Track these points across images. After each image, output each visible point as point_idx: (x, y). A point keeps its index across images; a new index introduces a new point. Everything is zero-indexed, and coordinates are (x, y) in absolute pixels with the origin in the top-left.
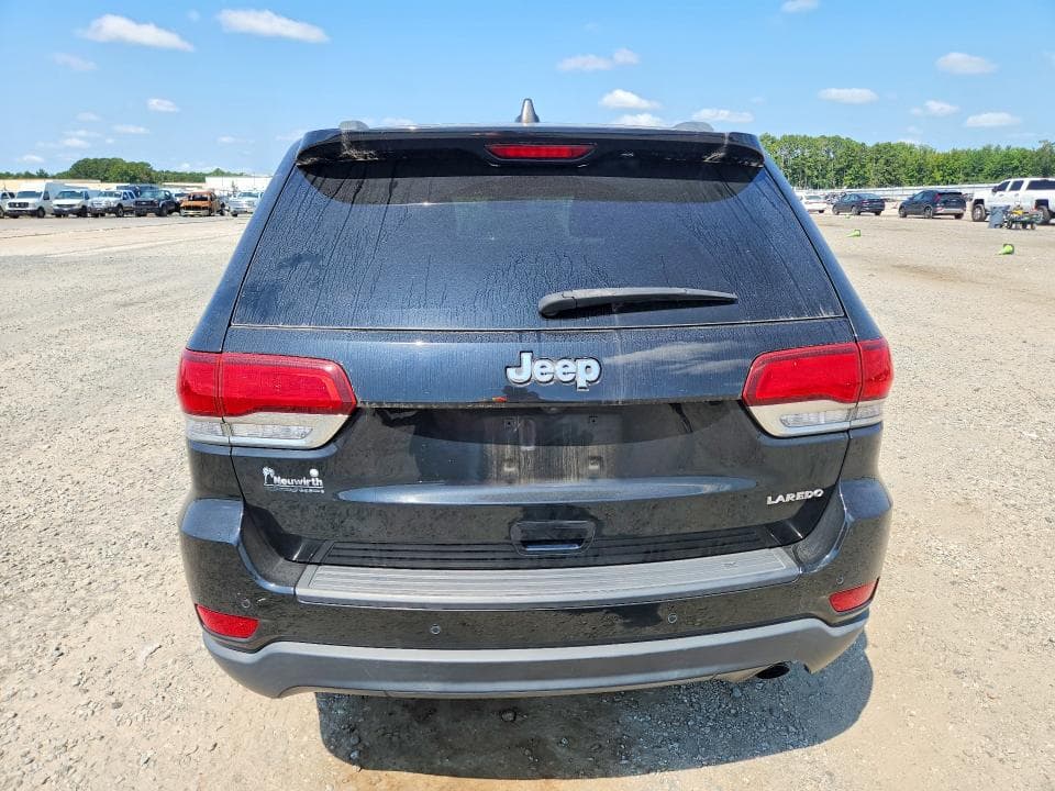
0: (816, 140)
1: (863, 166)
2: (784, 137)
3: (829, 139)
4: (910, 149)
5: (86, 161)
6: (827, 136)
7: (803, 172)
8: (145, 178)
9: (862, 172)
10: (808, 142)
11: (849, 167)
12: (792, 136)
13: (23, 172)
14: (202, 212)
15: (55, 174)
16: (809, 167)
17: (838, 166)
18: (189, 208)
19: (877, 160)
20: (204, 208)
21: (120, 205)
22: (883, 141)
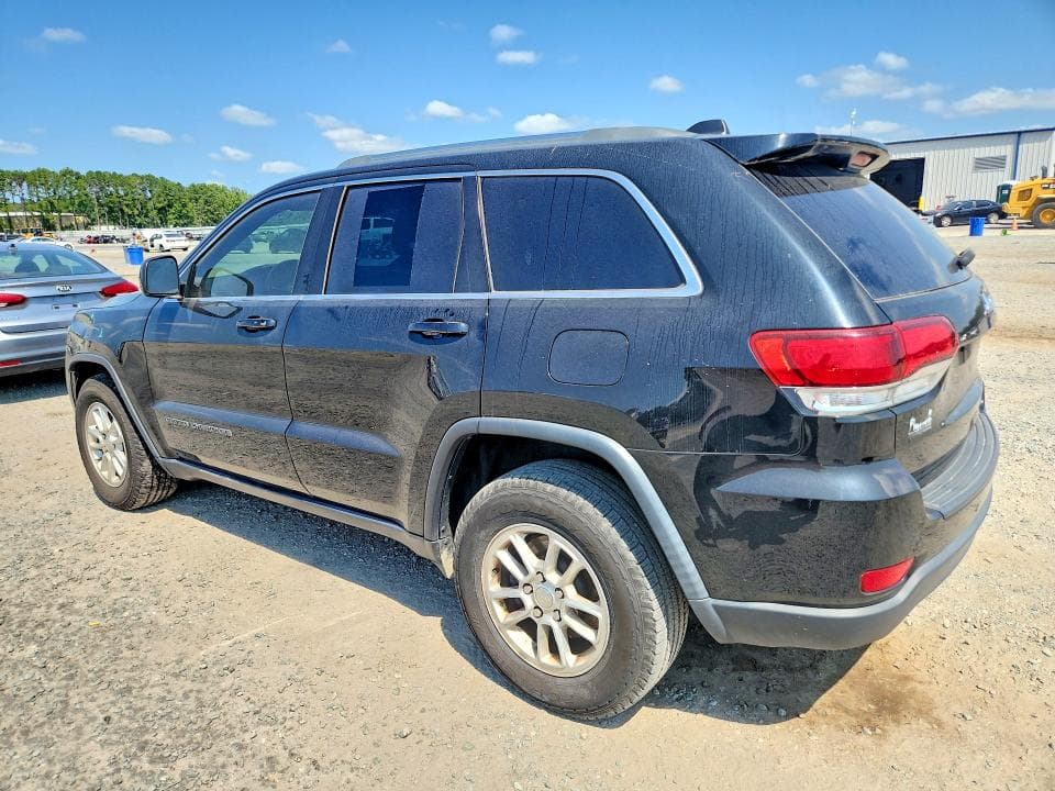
0: (129, 178)
1: (184, 206)
2: (90, 173)
3: (142, 178)
4: (223, 190)
6: (139, 174)
7: (122, 210)
9: (184, 211)
10: (120, 180)
11: (170, 206)
12: (98, 173)
16: (127, 206)
17: (160, 206)
19: (197, 200)
22: (198, 182)
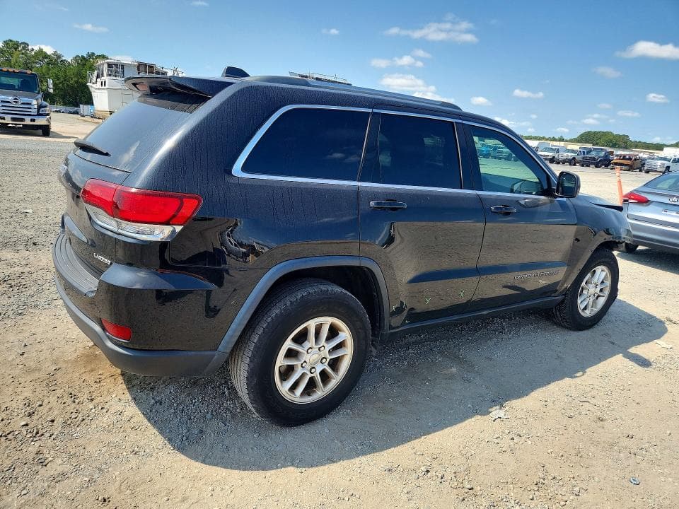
5: (589, 132)
8: (623, 145)
13: (552, 137)
14: (624, 168)
15: (568, 139)
18: (616, 164)
20: (626, 165)
21: (574, 158)
